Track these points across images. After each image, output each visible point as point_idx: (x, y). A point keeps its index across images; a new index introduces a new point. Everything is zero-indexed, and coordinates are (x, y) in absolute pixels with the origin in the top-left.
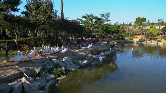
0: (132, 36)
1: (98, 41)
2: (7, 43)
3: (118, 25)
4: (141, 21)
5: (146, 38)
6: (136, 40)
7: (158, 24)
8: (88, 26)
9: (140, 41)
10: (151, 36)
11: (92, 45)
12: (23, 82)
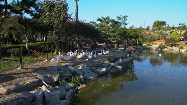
0: (151, 42)
1: (113, 47)
2: (21, 48)
3: (134, 29)
4: (159, 25)
5: (166, 44)
6: (155, 46)
7: (180, 28)
8: (104, 30)
9: (159, 47)
10: (172, 42)
11: (108, 51)
12: (44, 90)
